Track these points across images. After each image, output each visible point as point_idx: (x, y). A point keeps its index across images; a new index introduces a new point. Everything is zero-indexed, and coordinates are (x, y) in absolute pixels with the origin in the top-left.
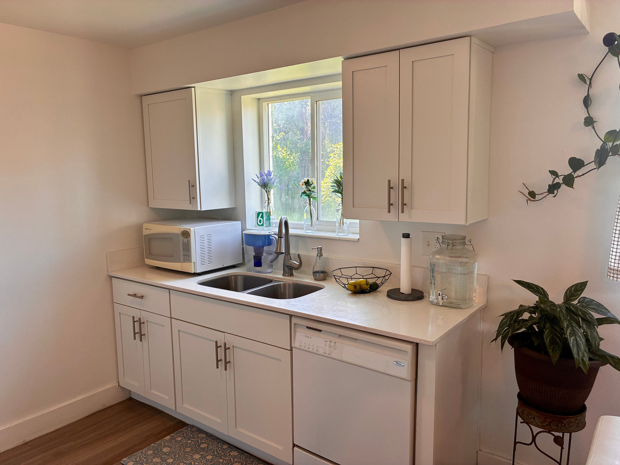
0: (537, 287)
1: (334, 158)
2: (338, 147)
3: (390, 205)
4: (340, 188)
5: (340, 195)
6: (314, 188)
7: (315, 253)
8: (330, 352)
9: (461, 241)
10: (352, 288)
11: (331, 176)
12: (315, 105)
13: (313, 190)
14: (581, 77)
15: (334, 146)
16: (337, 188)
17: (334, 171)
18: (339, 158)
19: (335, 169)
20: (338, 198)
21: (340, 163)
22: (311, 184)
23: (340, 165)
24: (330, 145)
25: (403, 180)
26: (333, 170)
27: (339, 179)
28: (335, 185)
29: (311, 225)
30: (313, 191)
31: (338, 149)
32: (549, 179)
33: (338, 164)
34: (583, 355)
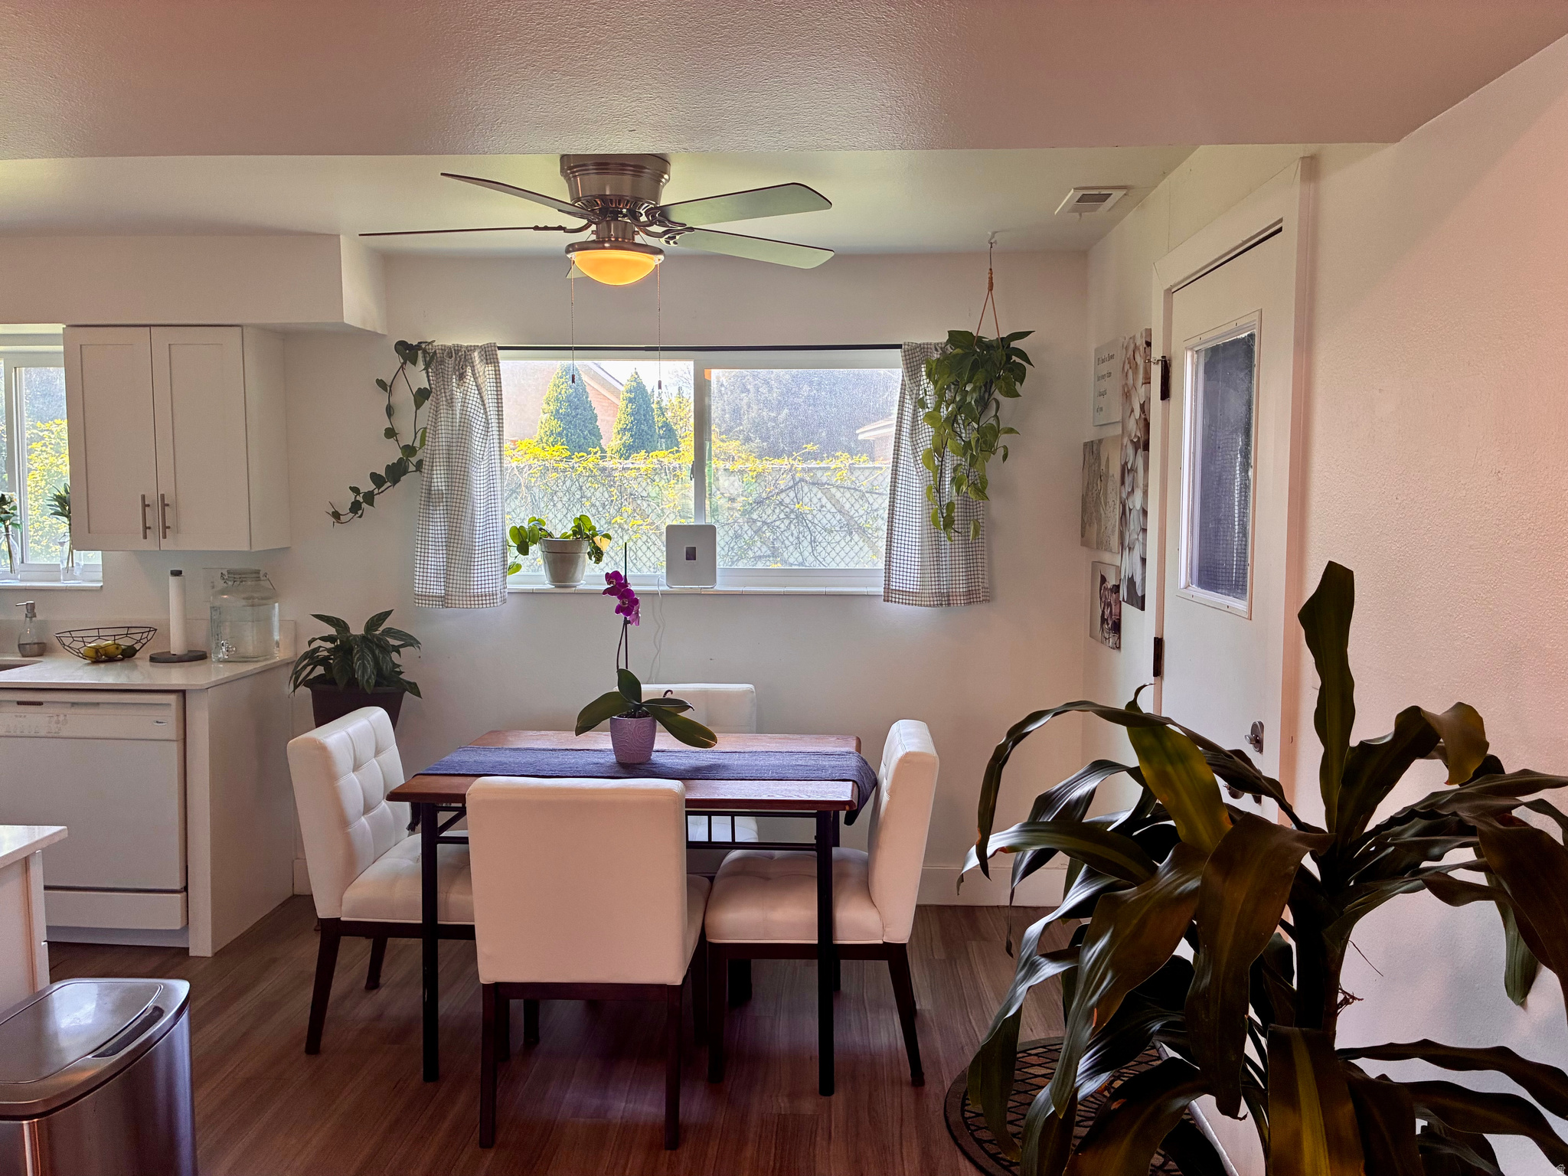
0: (338, 620)
1: (44, 454)
2: (54, 430)
3: (146, 528)
4: (65, 509)
5: (65, 519)
6: (15, 508)
7: (20, 616)
8: (57, 730)
9: (254, 575)
10: (92, 654)
11: (36, 494)
12: (13, 374)
13: (11, 511)
14: (381, 383)
15: (43, 426)
16: (59, 509)
17: (44, 482)
18: (57, 455)
19: (46, 477)
20: (62, 525)
21: (60, 466)
22: (9, 503)
23: (60, 470)
24: (31, 423)
25: (163, 496)
26: (42, 480)
27: (63, 493)
28: (57, 503)
29: (11, 571)
30: (12, 513)
31: (53, 434)
32: (351, 497)
33: (55, 468)
34: (370, 677)
